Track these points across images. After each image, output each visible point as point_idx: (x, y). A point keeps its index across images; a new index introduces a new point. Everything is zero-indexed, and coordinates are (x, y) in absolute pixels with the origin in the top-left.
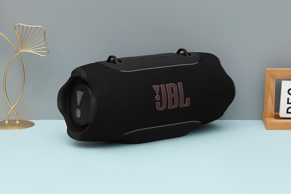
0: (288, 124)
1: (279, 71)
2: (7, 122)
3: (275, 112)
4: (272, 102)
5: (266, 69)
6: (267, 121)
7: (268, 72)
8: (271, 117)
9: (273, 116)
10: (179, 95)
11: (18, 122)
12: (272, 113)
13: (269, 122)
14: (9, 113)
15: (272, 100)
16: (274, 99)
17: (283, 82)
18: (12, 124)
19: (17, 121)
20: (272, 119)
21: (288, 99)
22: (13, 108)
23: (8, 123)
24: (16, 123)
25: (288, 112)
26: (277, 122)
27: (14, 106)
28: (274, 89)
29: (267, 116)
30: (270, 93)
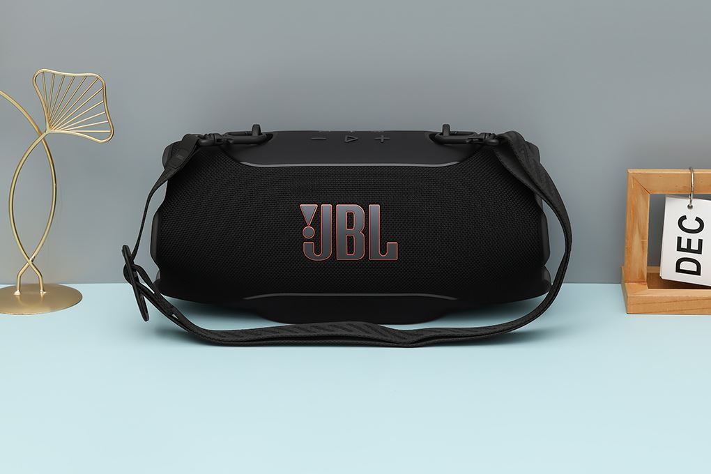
0: (676, 301)
1: (660, 176)
2: (17, 293)
4: (643, 248)
5: (628, 172)
7: (634, 178)
8: (639, 282)
9: (644, 279)
10: (366, 231)
11: (42, 293)
12: (642, 277)
13: (632, 296)
14: (20, 273)
16: (646, 240)
18: (30, 298)
19: (42, 290)
20: (641, 286)
21: (679, 239)
22: (32, 261)
23: (20, 296)
24: (40, 296)
25: (678, 270)
27: (33, 257)
28: (646, 218)
29: (630, 280)
30: (637, 227)
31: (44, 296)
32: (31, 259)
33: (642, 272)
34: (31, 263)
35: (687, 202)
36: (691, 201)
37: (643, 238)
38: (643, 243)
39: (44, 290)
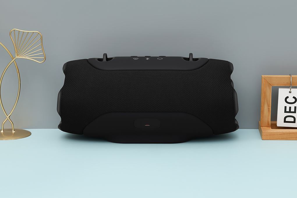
0: (285, 134)
1: (276, 78)
2: (2, 131)
3: (271, 120)
4: (269, 111)
5: (262, 76)
6: (263, 131)
7: (264, 79)
8: (267, 127)
9: (269, 125)
11: (13, 132)
12: (269, 124)
14: (4, 122)
15: (269, 108)
16: (270, 108)
17: (280, 90)
18: (8, 134)
19: (13, 131)
20: (268, 128)
21: (286, 107)
22: (9, 117)
23: (3, 133)
25: (285, 121)
26: (273, 132)
27: (9, 115)
28: (270, 97)
29: (263, 126)
30: (266, 101)
31: (14, 133)
32: (8, 116)
33: (268, 122)
34: (8, 118)
35: (289, 90)
36: (290, 89)
37: (269, 106)
39: (14, 130)
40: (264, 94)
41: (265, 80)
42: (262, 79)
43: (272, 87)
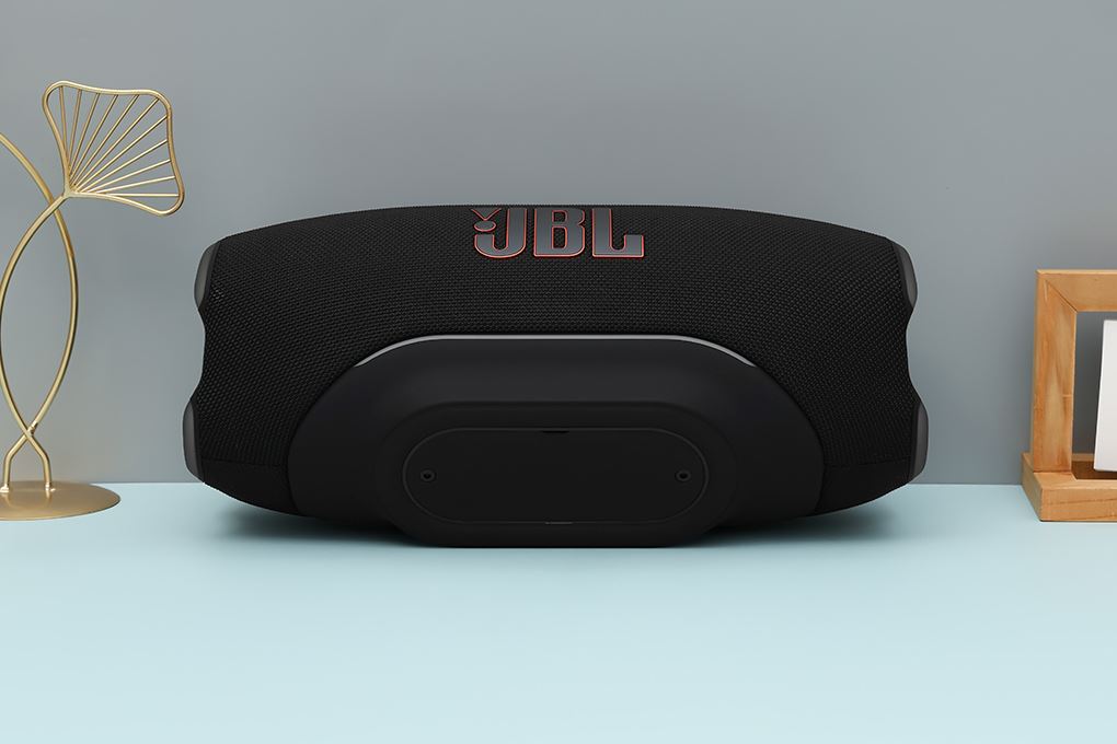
1: (1093, 281)
2: (5, 489)
3: (1073, 452)
4: (1065, 409)
5: (1038, 273)
6: (1043, 487)
7: (1048, 283)
8: (1059, 471)
9: (1067, 465)
11: (50, 489)
12: (1063, 461)
13: (1050, 488)
14: (13, 451)
15: (1065, 398)
16: (1071, 396)
17: (1110, 328)
18: (28, 498)
19: (48, 486)
20: (1064, 476)
22: (32, 432)
23: (9, 495)
24: (45, 493)
26: (1085, 490)
27: (33, 425)
28: (1071, 356)
29: (1042, 467)
30: (1054, 369)
31: (51, 496)
32: (30, 429)
33: (1063, 453)
34: (29, 435)
37: (1065, 391)
38: (1065, 400)
39: (51, 486)
40: (1045, 344)
41: (1050, 289)
42: (1037, 281)
43: (1079, 314)
